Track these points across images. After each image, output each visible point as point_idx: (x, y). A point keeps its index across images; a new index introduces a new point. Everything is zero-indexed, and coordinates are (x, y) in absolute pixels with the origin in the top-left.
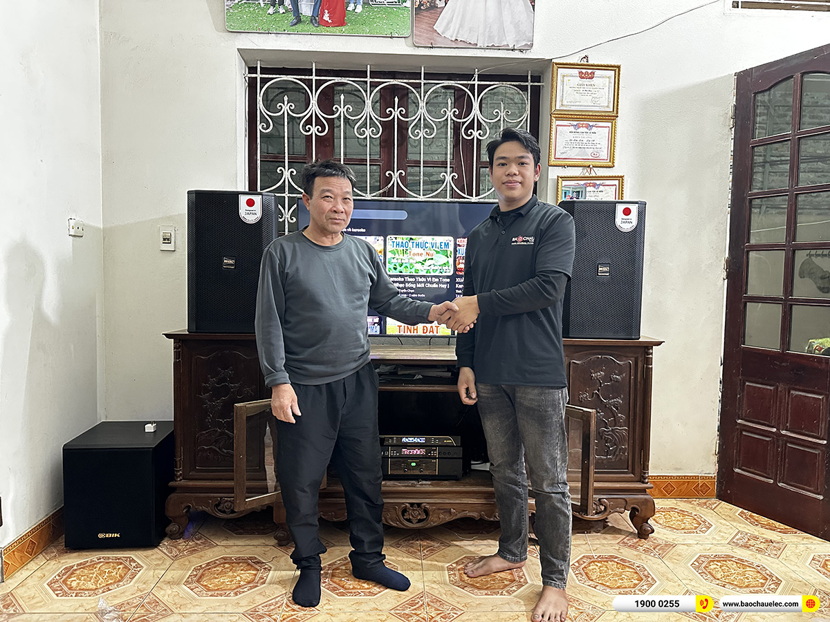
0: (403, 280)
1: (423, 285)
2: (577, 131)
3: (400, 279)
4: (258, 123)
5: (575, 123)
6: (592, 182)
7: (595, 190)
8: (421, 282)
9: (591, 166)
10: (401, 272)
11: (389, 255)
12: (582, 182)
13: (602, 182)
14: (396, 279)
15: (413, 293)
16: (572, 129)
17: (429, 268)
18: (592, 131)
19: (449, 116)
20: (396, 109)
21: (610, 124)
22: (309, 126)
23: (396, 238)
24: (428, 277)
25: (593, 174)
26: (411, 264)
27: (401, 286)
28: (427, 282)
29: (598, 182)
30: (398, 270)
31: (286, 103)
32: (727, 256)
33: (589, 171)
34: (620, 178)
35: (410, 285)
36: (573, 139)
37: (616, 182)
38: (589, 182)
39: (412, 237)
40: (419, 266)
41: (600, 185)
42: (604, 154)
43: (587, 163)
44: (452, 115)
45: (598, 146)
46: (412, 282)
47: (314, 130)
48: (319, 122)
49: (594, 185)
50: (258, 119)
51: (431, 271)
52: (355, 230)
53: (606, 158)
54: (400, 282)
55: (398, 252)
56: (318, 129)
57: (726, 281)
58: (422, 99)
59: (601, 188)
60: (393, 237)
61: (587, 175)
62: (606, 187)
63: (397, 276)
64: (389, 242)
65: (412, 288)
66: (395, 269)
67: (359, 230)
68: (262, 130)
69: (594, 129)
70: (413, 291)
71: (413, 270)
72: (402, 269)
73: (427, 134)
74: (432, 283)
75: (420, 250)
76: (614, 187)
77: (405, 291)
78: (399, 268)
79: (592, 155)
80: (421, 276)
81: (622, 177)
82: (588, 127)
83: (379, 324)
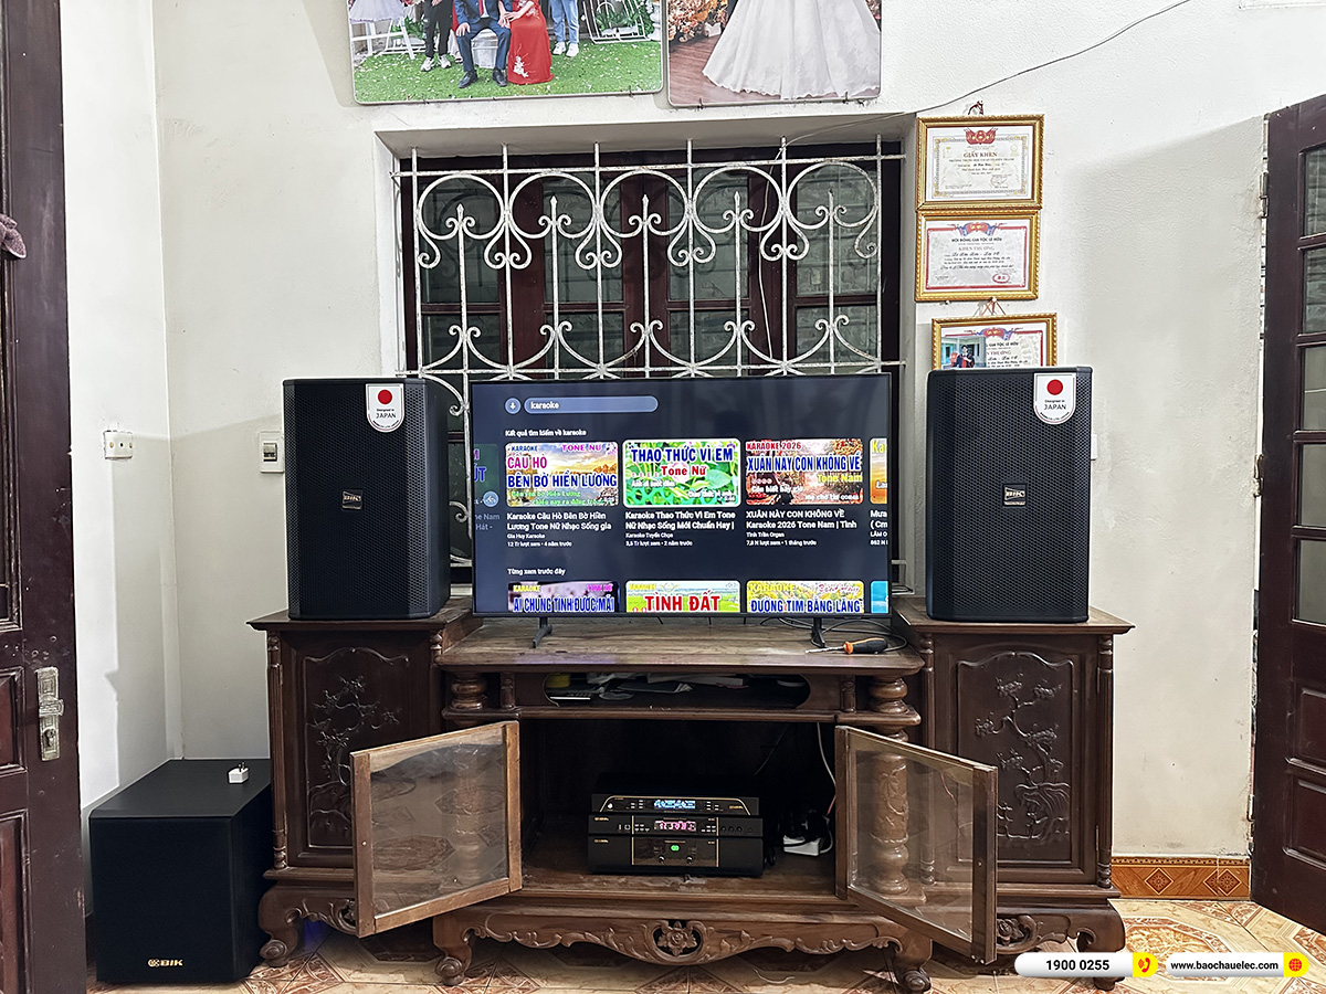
0: (652, 516)
1: (688, 525)
2: (966, 238)
3: (647, 516)
4: (417, 252)
5: (962, 223)
6: (997, 327)
7: (1002, 341)
8: (685, 520)
9: (994, 300)
10: (650, 503)
11: (627, 475)
12: (979, 329)
13: (1014, 326)
14: (640, 516)
15: (670, 540)
16: (957, 234)
17: (698, 495)
18: (994, 237)
19: (737, 223)
20: (645, 217)
21: (1026, 223)
22: (501, 254)
23: (639, 445)
24: (698, 509)
25: (999, 314)
26: (667, 488)
27: (650, 527)
28: (695, 519)
29: (1008, 328)
30: (643, 500)
31: (460, 217)
32: (1260, 452)
33: (991, 307)
34: (1050, 319)
35: (666, 526)
36: (960, 253)
37: (1043, 326)
38: (991, 327)
39: (667, 441)
40: (679, 493)
41: (1011, 332)
42: (1018, 277)
43: (987, 293)
44: (742, 222)
45: (1006, 262)
46: (670, 521)
47: (508, 259)
48: (515, 246)
49: (1001, 333)
50: (417, 245)
51: (702, 500)
52: (569, 433)
53: (1021, 283)
54: (648, 521)
55: (642, 468)
56: (515, 258)
57: (1259, 499)
58: (690, 196)
59: (1014, 338)
60: (633, 442)
61: (988, 314)
62: (1024, 335)
63: (642, 511)
64: (627, 452)
65: (669, 531)
66: (639, 497)
67: (574, 433)
68: (422, 264)
69: (998, 233)
70: (671, 535)
71: (670, 499)
72: (650, 497)
73: (700, 257)
74: (704, 521)
75: (680, 465)
76: (1039, 335)
77: (657, 535)
78: (645, 497)
79: (996, 278)
80: (684, 510)
81: (1053, 316)
83: (614, 593)
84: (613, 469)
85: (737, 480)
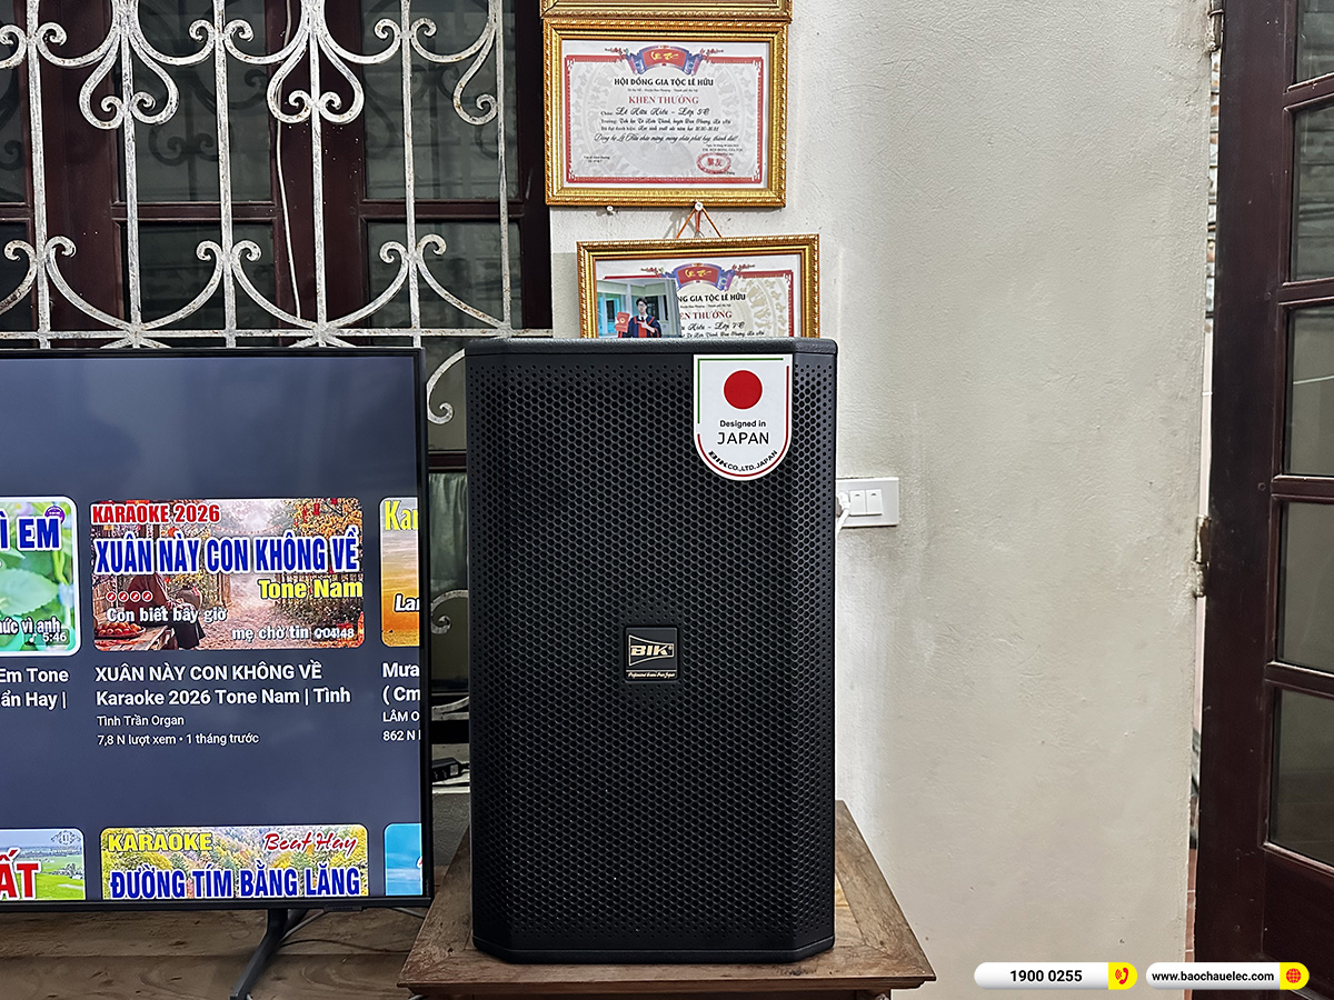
2: (643, 77)
5: (635, 48)
6: (704, 261)
7: (715, 291)
9: (699, 207)
12: (670, 266)
13: (739, 261)
16: (624, 69)
18: (698, 77)
19: (220, 47)
21: (761, 50)
25: (708, 234)
29: (726, 264)
32: (1204, 512)
33: (693, 220)
34: (804, 246)
36: (630, 107)
37: (791, 262)
38: (693, 262)
41: (732, 273)
42: (747, 159)
43: (685, 193)
45: (723, 130)
49: (713, 275)
53: (753, 175)
57: (1202, 602)
59: (739, 284)
61: (688, 235)
62: (755, 280)
69: (706, 70)
76: (784, 280)
79: (704, 161)
81: (811, 241)
82: (684, 60)
85: (71, 594)
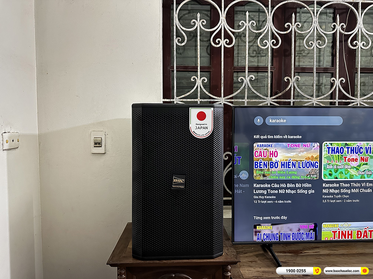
0: (338, 185)
1: (357, 191)
3: (335, 185)
4: (175, 37)
8: (356, 188)
10: (337, 178)
11: (324, 161)
14: (331, 185)
15: (347, 199)
17: (363, 173)
19: (338, 29)
20: (293, 24)
22: (219, 39)
23: (331, 144)
24: (363, 181)
26: (347, 169)
27: (336, 191)
28: (361, 187)
30: (333, 176)
31: (198, 19)
35: (345, 191)
39: (347, 142)
40: (353, 172)
44: (340, 29)
46: (347, 188)
47: (223, 42)
48: (227, 36)
50: (175, 34)
51: (366, 176)
52: (292, 137)
54: (335, 188)
55: (333, 158)
56: (226, 41)
58: (315, 15)
60: (328, 143)
63: (332, 182)
64: (324, 149)
65: (346, 194)
66: (330, 175)
67: (295, 137)
68: (178, 43)
70: (348, 196)
71: (348, 176)
72: (337, 175)
73: (319, 45)
74: (366, 188)
75: (354, 156)
77: (339, 196)
78: (334, 174)
80: (356, 182)
83: (314, 230)
84: (316, 158)
